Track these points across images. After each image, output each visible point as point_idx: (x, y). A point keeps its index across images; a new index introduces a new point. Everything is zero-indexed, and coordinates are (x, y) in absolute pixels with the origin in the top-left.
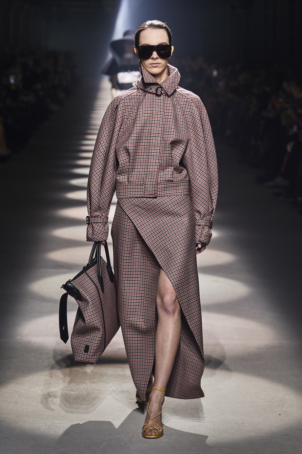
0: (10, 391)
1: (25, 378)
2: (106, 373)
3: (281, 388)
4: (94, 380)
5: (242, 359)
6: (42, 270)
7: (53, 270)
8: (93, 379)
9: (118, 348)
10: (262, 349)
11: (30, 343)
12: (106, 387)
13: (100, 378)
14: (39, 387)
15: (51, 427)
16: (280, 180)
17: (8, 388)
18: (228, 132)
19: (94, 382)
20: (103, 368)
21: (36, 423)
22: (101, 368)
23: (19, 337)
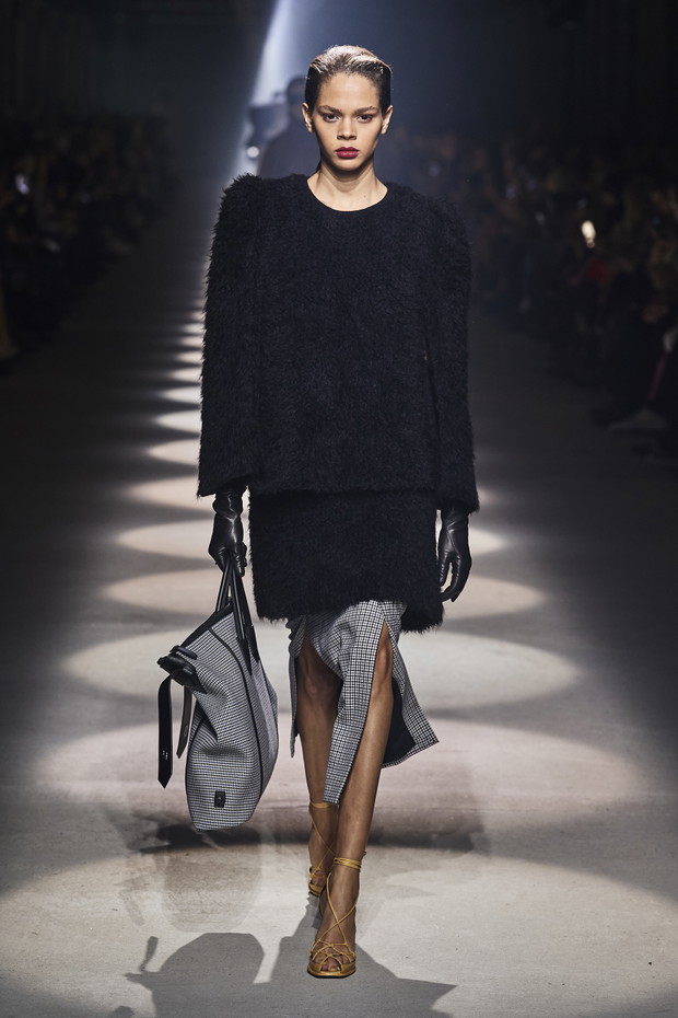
0: (21, 908)
1: (56, 877)
2: (244, 866)
3: (652, 902)
4: (217, 883)
5: (562, 832)
6: (94, 625)
7: (120, 626)
8: (215, 880)
9: (273, 808)
10: (608, 810)
11: (66, 795)
12: (243, 899)
13: (230, 877)
14: (90, 898)
15: (118, 991)
16: (645, 418)
17: (17, 900)
18: (525, 305)
19: (218, 887)
20: (238, 854)
21: (82, 983)
22: (233, 854)
23: (40, 783)
